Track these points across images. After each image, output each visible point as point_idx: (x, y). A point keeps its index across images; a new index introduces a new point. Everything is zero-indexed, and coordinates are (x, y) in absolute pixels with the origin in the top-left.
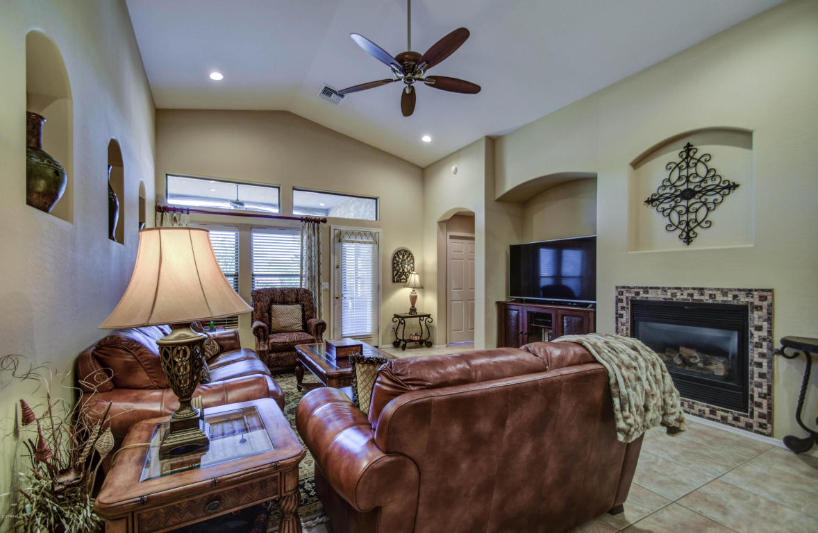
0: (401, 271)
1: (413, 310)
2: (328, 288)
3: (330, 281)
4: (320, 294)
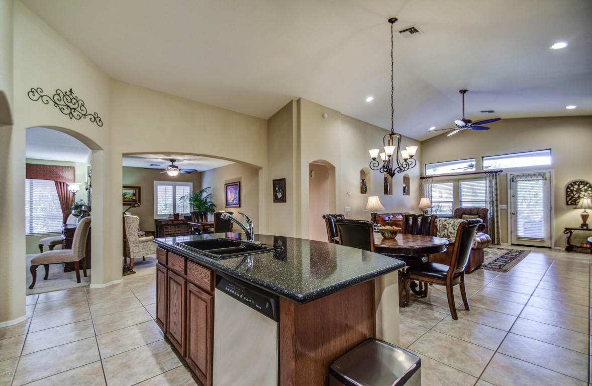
0: (576, 196)
1: (585, 225)
2: (506, 208)
3: (507, 204)
4: (497, 211)
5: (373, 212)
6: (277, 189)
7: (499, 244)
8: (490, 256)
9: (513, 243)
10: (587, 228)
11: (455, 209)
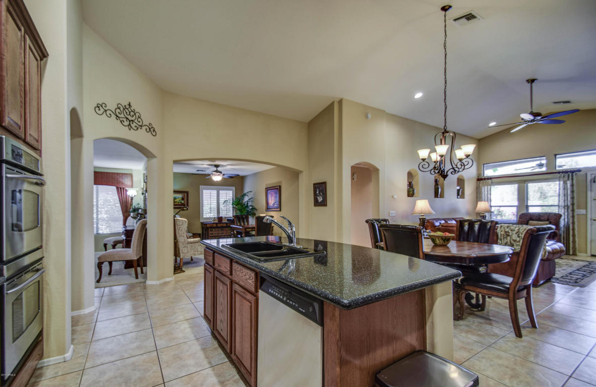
2: (585, 213)
3: (586, 208)
4: (573, 217)
5: (421, 217)
6: (318, 192)
7: (574, 254)
8: (564, 268)
9: (593, 254)
11: (520, 214)
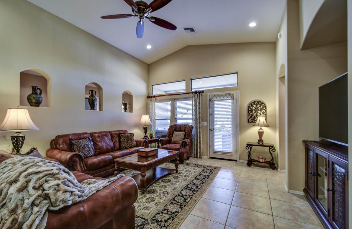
0: (255, 115)
1: (261, 141)
2: (206, 125)
3: (207, 121)
7: (200, 157)
9: (210, 156)
10: (262, 144)
11: (171, 125)
